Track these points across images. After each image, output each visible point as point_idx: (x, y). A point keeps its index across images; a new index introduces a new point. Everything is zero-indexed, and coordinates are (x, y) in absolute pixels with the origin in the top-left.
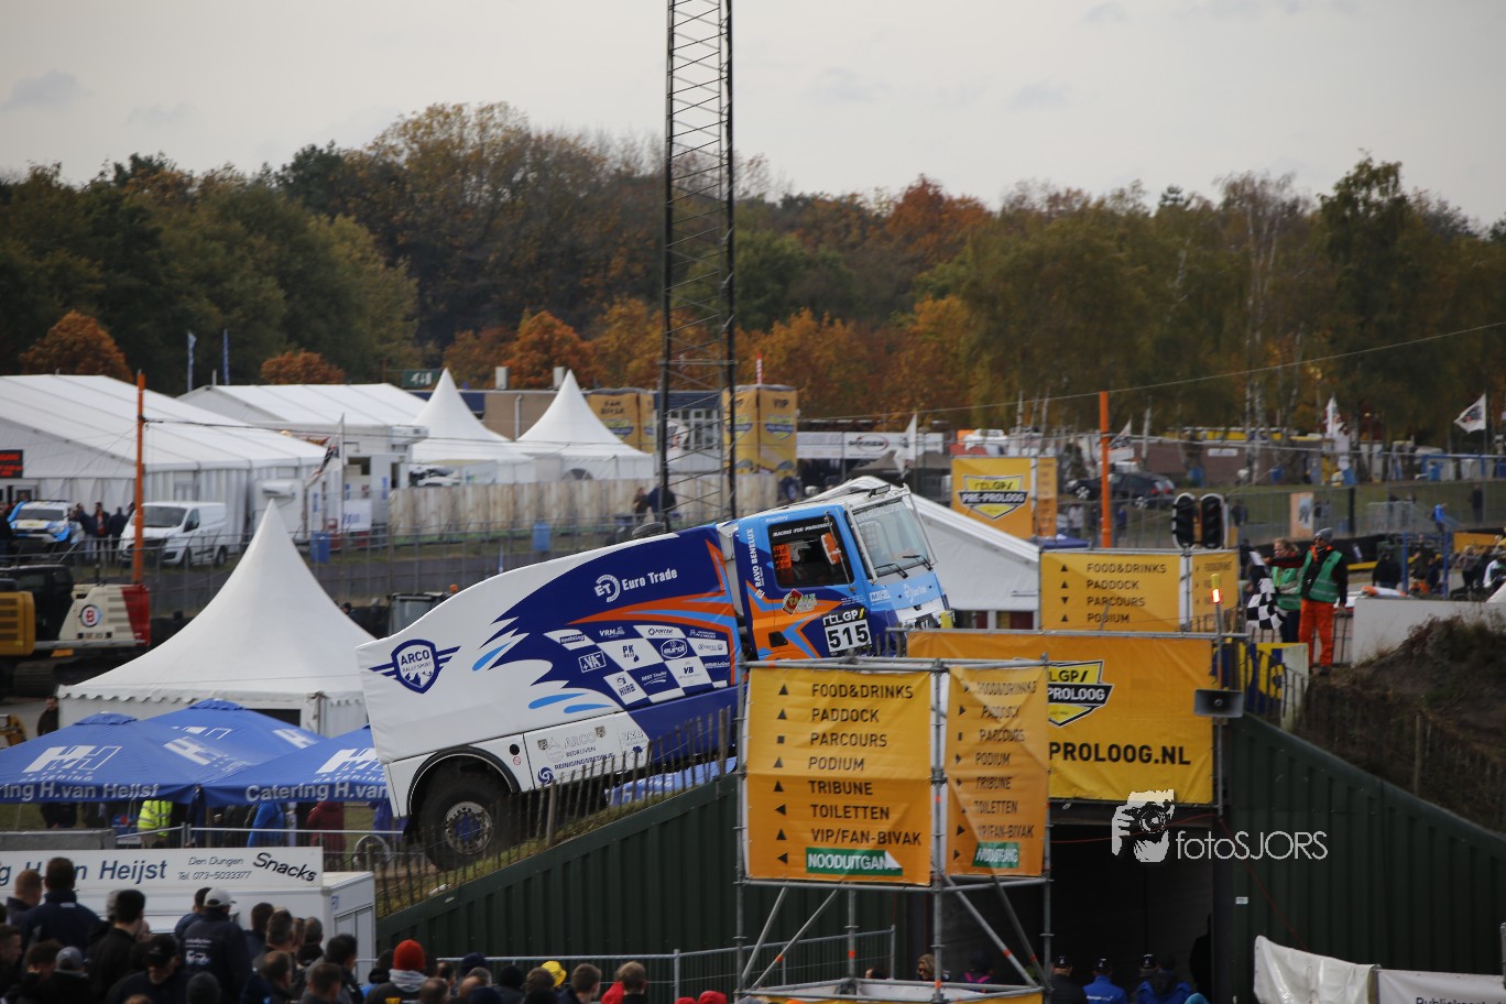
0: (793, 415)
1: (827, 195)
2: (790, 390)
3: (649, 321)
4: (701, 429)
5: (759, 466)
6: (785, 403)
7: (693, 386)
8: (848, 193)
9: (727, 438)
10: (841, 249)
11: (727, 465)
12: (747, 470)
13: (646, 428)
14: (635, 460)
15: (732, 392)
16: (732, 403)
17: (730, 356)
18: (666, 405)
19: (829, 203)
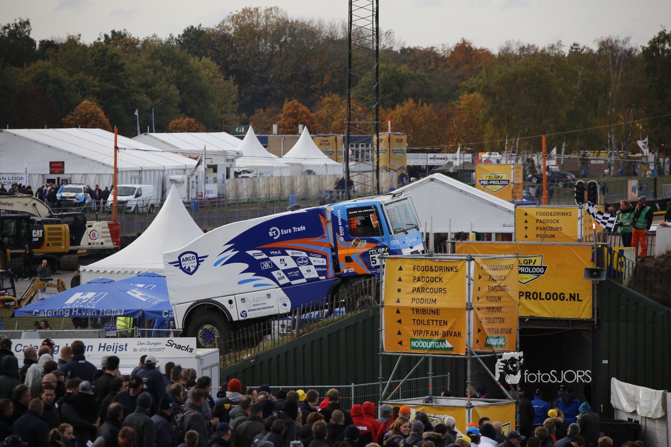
0: (405, 146)
1: (421, 47)
2: (403, 135)
3: (341, 104)
4: (364, 152)
5: (390, 169)
6: (402, 140)
7: (360, 133)
8: (430, 46)
9: (375, 156)
10: (426, 72)
11: (376, 168)
12: (384, 170)
13: (339, 152)
14: (334, 166)
15: (378, 136)
16: (378, 141)
17: (377, 119)
18: (348, 141)
19: (421, 51)
